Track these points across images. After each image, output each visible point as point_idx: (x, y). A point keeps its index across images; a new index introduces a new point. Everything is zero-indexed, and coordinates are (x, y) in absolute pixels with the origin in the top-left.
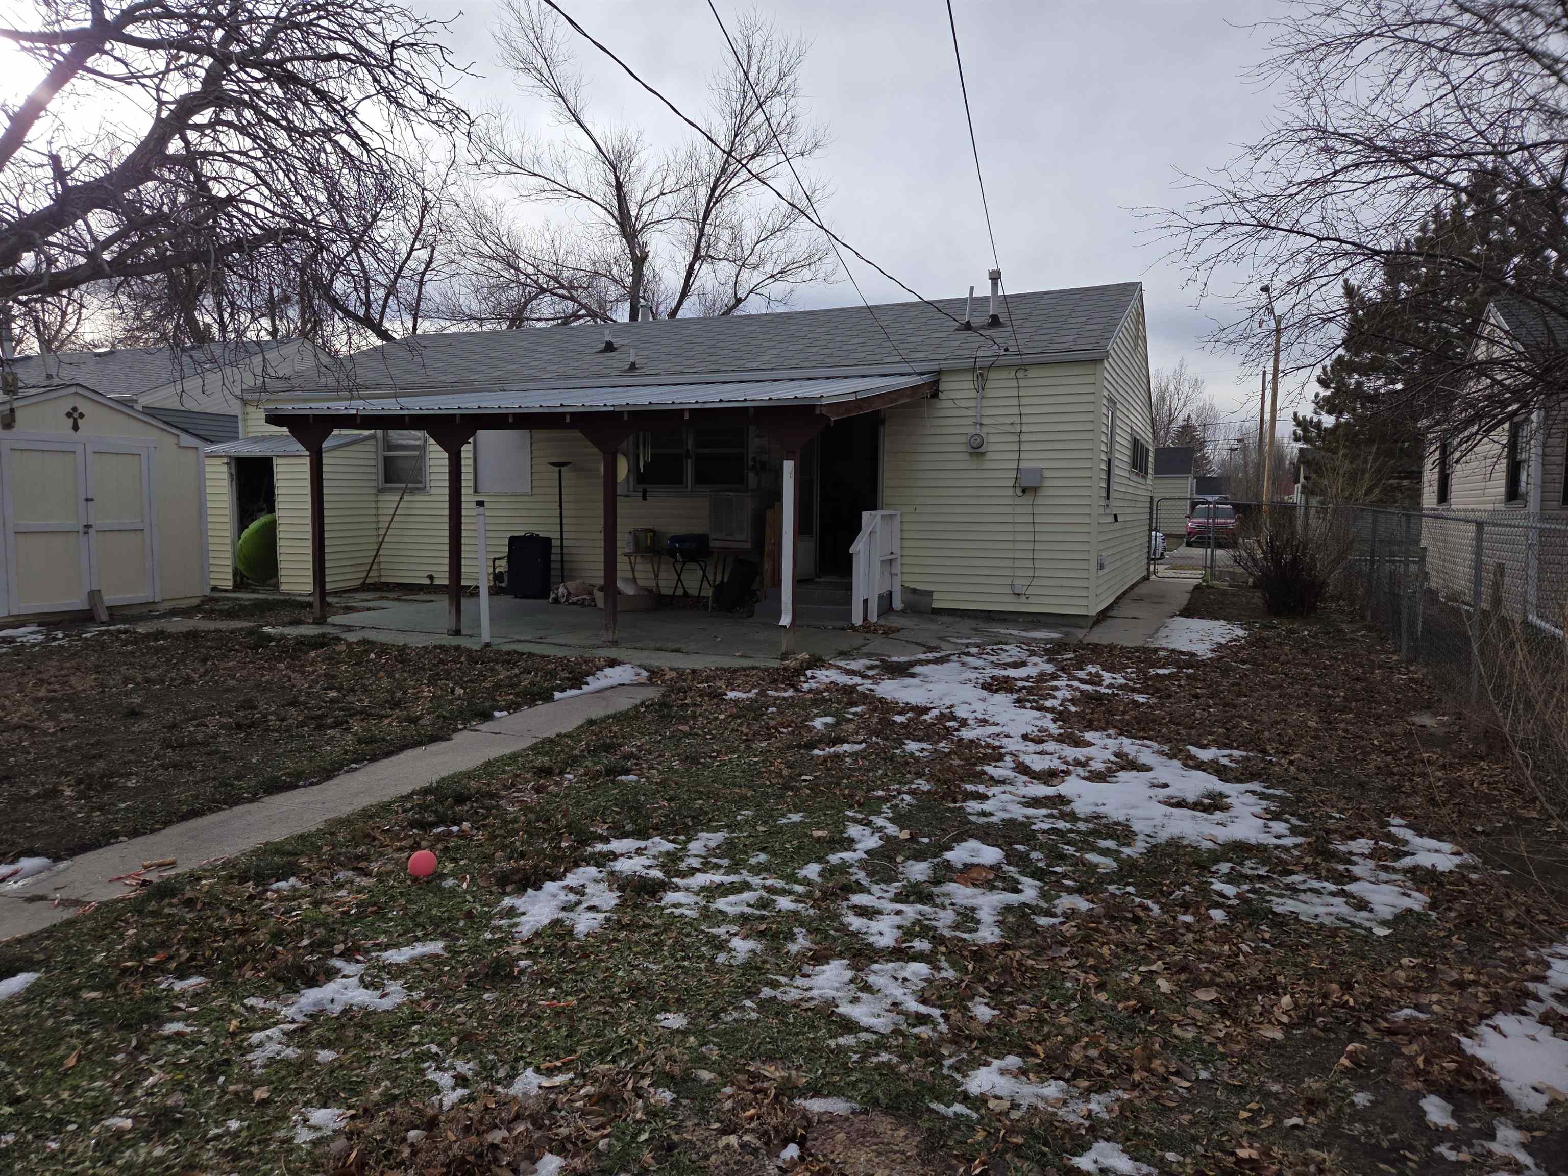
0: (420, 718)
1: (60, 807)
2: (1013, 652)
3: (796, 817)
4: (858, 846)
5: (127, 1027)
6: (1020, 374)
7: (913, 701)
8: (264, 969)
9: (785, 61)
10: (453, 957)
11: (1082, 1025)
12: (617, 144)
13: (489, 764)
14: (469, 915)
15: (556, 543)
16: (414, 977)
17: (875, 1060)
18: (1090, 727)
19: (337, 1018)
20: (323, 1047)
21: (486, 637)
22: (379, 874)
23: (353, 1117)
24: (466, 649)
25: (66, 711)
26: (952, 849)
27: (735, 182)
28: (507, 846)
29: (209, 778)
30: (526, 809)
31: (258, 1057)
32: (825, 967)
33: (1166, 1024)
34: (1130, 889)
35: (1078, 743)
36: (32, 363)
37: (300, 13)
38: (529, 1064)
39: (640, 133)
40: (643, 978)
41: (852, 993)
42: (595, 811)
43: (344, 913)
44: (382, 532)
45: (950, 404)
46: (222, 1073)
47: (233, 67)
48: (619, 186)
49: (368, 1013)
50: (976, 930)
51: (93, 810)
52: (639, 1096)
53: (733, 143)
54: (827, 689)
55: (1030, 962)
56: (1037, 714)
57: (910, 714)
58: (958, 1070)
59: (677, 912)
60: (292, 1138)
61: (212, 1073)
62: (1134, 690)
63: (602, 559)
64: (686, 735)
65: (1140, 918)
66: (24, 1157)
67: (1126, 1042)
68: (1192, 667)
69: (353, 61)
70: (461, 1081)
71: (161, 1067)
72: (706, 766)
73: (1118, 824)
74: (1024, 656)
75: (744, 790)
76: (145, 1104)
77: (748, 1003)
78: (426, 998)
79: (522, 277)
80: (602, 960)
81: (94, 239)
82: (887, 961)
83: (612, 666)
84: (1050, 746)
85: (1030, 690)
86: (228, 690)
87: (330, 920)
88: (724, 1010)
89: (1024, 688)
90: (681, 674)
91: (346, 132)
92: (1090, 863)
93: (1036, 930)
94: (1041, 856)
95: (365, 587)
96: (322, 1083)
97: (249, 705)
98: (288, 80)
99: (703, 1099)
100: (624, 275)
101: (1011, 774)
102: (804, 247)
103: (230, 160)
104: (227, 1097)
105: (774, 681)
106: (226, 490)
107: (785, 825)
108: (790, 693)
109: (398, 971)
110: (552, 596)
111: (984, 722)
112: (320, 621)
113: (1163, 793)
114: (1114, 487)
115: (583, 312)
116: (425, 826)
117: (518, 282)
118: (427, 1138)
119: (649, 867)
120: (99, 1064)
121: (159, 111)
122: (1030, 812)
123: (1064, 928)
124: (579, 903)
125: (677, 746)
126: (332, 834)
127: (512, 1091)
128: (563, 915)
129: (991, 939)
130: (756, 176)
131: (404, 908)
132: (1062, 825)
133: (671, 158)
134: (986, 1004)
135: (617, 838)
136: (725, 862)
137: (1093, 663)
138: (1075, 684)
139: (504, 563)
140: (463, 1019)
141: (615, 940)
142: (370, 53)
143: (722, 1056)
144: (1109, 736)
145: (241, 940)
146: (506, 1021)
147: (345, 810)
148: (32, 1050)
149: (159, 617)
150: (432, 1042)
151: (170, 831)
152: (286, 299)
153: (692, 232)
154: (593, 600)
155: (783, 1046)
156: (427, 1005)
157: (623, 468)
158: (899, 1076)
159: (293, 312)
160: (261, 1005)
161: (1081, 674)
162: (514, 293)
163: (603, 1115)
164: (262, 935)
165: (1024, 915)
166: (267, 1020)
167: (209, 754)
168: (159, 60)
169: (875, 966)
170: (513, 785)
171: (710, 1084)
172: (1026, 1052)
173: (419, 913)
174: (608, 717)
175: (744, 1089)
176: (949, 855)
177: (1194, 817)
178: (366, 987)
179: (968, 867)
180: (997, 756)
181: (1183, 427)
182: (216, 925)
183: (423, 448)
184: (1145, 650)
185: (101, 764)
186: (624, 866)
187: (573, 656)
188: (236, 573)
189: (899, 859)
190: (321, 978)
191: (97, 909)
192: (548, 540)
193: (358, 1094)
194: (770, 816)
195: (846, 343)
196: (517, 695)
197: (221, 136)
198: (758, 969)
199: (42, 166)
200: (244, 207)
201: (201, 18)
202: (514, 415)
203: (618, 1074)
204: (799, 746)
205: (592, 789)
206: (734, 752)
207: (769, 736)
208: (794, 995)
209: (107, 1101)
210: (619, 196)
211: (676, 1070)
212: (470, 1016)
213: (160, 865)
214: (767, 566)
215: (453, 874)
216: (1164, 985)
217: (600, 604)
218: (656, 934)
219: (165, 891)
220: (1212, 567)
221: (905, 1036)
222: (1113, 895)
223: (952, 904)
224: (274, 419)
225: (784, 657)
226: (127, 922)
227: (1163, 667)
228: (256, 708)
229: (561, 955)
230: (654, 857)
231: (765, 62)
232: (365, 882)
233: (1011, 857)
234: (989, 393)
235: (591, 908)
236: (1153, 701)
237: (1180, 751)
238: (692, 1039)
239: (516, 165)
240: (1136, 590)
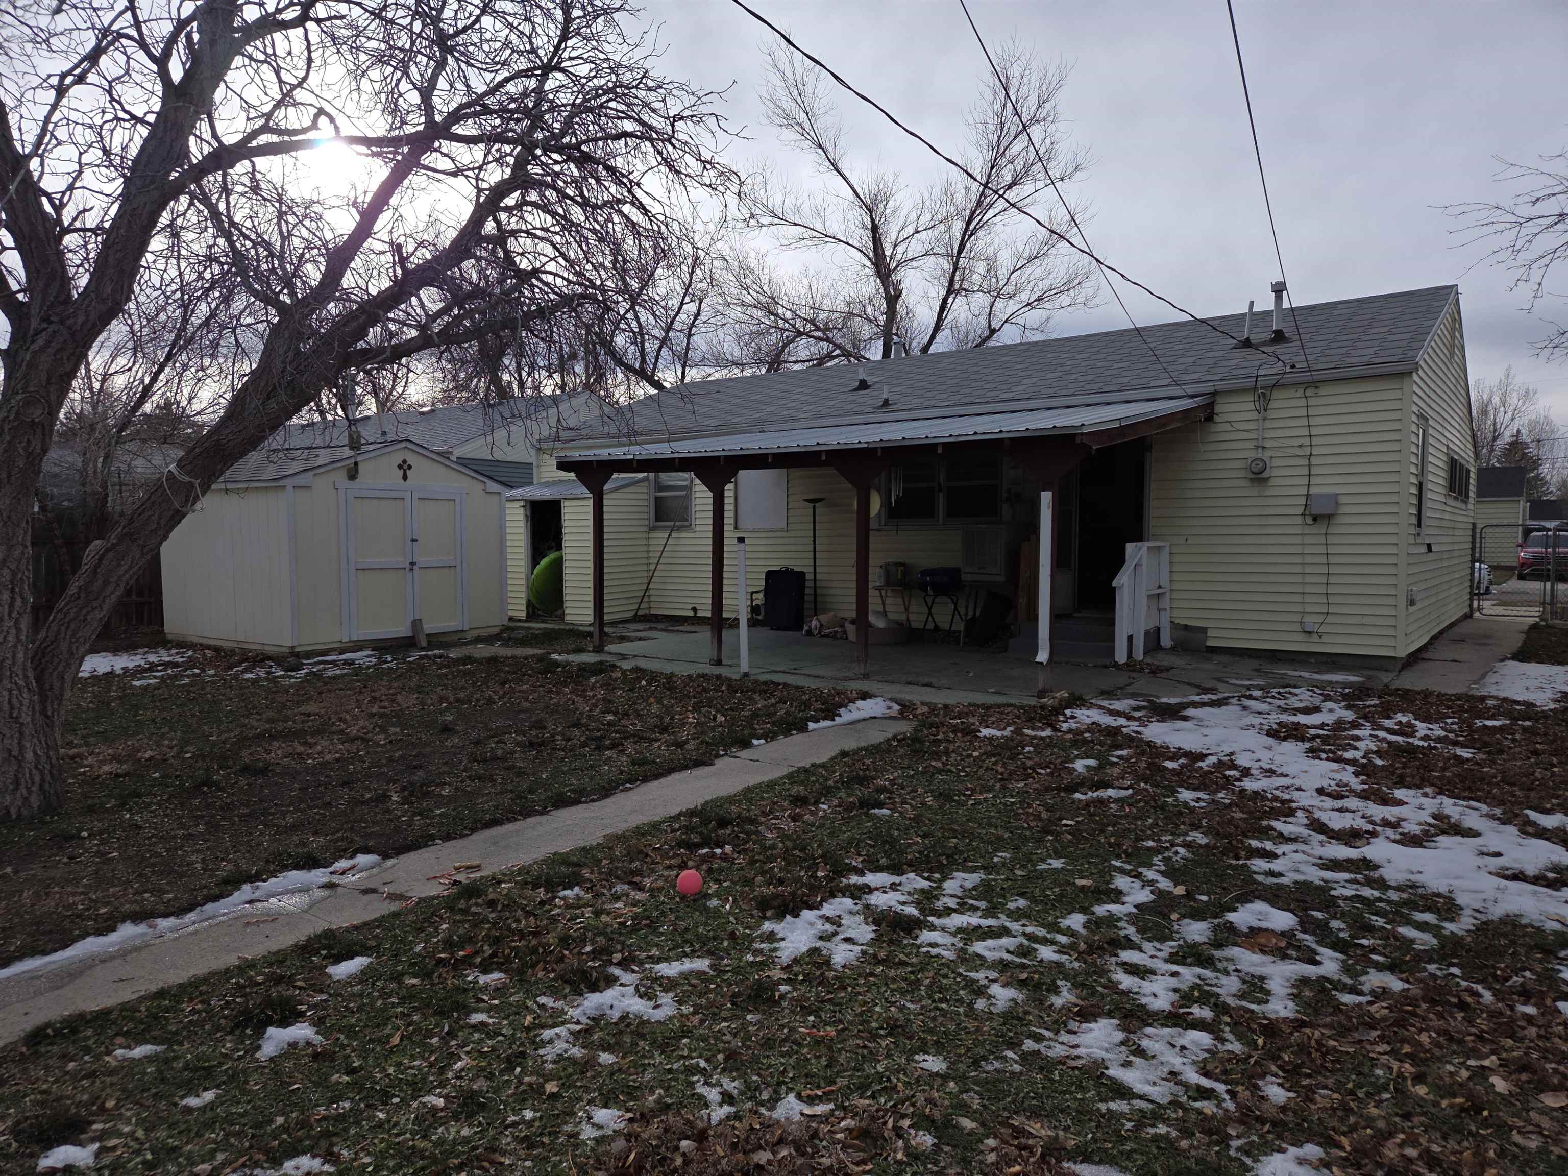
0: (686, 742)
1: (388, 811)
2: (1303, 696)
3: (1057, 864)
4: (1126, 899)
5: (442, 1013)
6: (1309, 392)
7: (1187, 747)
8: (553, 971)
9: (1044, 88)
10: (718, 976)
11: (1397, 1119)
12: (874, 189)
13: (748, 790)
14: (732, 936)
15: (810, 577)
16: (683, 992)
17: (1151, 1131)
18: (1401, 782)
19: (616, 1024)
20: (604, 1051)
21: (744, 667)
22: (651, 890)
23: (631, 1120)
24: (727, 679)
25: (394, 726)
26: (1235, 910)
27: (991, 213)
28: (766, 872)
29: (507, 791)
30: (784, 836)
31: (549, 1053)
32: (1092, 1025)
33: (1503, 1130)
34: (1455, 970)
35: (1385, 801)
36: (371, 422)
37: (595, 98)
38: (791, 1090)
39: (896, 176)
40: (900, 1016)
41: (1124, 1056)
42: (850, 843)
43: (620, 924)
44: (652, 567)
45: (1227, 427)
46: (519, 1064)
47: (538, 152)
48: (875, 228)
49: (644, 1023)
50: (1267, 1002)
51: (415, 814)
52: (900, 1136)
53: (989, 176)
54: (1088, 730)
55: (1332, 1043)
56: (1335, 766)
57: (1183, 761)
58: (1248, 1154)
59: (934, 951)
60: (578, 1133)
61: (511, 1063)
62: (1455, 743)
63: (854, 592)
64: (939, 771)
65: (1468, 1004)
66: (358, 1123)
67: (1452, 1144)
68: (1529, 719)
69: (637, 137)
70: (727, 1098)
71: (468, 1053)
72: (959, 804)
73: (1439, 895)
74: (1317, 701)
75: (1000, 832)
76: (454, 1086)
77: (1010, 1054)
78: (694, 1013)
79: (780, 322)
80: (859, 993)
81: (427, 314)
82: (1162, 1025)
83: (864, 699)
84: (1352, 803)
85: (1325, 740)
86: (522, 711)
87: (609, 930)
88: (985, 1059)
89: (1318, 736)
90: (933, 709)
91: (632, 203)
92: (1404, 937)
93: (1338, 1008)
94: (1343, 926)
95: (637, 618)
96: (603, 1084)
97: (539, 725)
98: (584, 160)
99: (965, 1148)
100: (878, 313)
101: (1305, 832)
102: (1062, 271)
103: (535, 236)
104: (522, 1088)
105: (1030, 720)
106: (522, 531)
107: (1046, 871)
108: (1047, 732)
109: (669, 985)
110: (806, 628)
111: (1271, 772)
112: (599, 650)
113: (1494, 863)
114: (1427, 513)
115: (837, 352)
116: (692, 847)
117: (777, 328)
118: (698, 1149)
119: (904, 903)
120: (418, 1045)
121: (478, 197)
122: (1328, 875)
123: (1373, 1008)
124: (835, 934)
125: (930, 782)
126: (610, 848)
127: (775, 1115)
128: (819, 944)
129: (1283, 1013)
130: (1013, 205)
131: (674, 924)
132: (1367, 892)
133: (926, 196)
134: (1279, 1084)
135: (871, 871)
136: (982, 904)
137: (1403, 711)
138: (1382, 734)
139: (761, 596)
140: (728, 1037)
141: (872, 974)
142: (651, 128)
143: (983, 1106)
144: (1426, 795)
145: (534, 942)
146: (768, 1044)
147: (621, 827)
148: (366, 1026)
149: (466, 644)
150: (700, 1057)
151: (475, 837)
152: (573, 356)
153: (946, 266)
154: (845, 633)
155: (1048, 1104)
156: (696, 1020)
157: (876, 504)
158: (1179, 1152)
159: (579, 368)
160: (551, 1004)
161: (1388, 723)
162: (773, 338)
163: (863, 1150)
164: (551, 939)
165: (1324, 990)
166: (557, 1019)
167: (507, 769)
168: (478, 153)
169: (1149, 1030)
170: (771, 812)
171: (971, 1133)
172: (1328, 1142)
173: (687, 929)
174: (861, 749)
175: (1007, 1143)
176: (1231, 917)
177: (1535, 893)
178: (641, 997)
179: (1254, 931)
180: (1287, 810)
181: (1511, 444)
182: (514, 926)
183: (689, 488)
184: (1470, 698)
185: (421, 773)
186: (879, 900)
187: (825, 687)
188: (529, 604)
189: (1174, 916)
190: (602, 984)
191: (418, 903)
192: (803, 574)
193: (635, 1099)
194: (1029, 860)
195: (1107, 368)
196: (773, 724)
197: (526, 215)
198: (1020, 1019)
199: (384, 253)
200: (543, 277)
201: (512, 112)
202: (774, 455)
203: (878, 1111)
204: (1058, 789)
205: (847, 821)
206: (989, 791)
207: (1027, 777)
208: (1058, 1051)
209: (424, 1079)
210: (874, 238)
211: (937, 1114)
212: (735, 1035)
213: (468, 867)
214: (1022, 601)
215: (717, 895)
216: (1500, 1084)
217: (852, 636)
218: (912, 973)
219: (471, 891)
220: (1552, 603)
221: (1185, 1110)
222: (1433, 976)
223: (1237, 970)
224: (564, 466)
225: (1041, 694)
226: (441, 918)
227: (1492, 718)
228: (545, 728)
229: (819, 984)
230: (909, 893)
231: (1024, 91)
232: (639, 896)
233: (1306, 924)
234: (1271, 414)
235: (847, 940)
236: (1480, 756)
237: (1517, 815)
238: (952, 1084)
239: (778, 218)
240: (1456, 630)
